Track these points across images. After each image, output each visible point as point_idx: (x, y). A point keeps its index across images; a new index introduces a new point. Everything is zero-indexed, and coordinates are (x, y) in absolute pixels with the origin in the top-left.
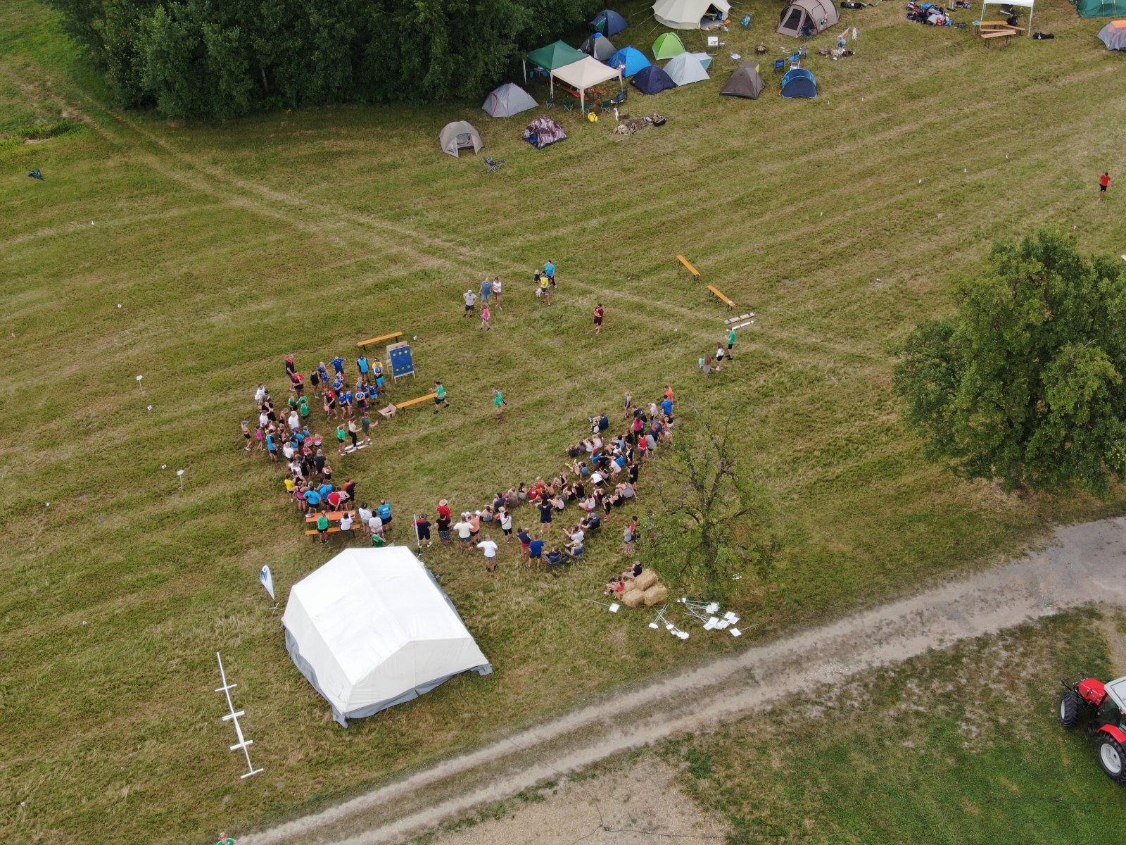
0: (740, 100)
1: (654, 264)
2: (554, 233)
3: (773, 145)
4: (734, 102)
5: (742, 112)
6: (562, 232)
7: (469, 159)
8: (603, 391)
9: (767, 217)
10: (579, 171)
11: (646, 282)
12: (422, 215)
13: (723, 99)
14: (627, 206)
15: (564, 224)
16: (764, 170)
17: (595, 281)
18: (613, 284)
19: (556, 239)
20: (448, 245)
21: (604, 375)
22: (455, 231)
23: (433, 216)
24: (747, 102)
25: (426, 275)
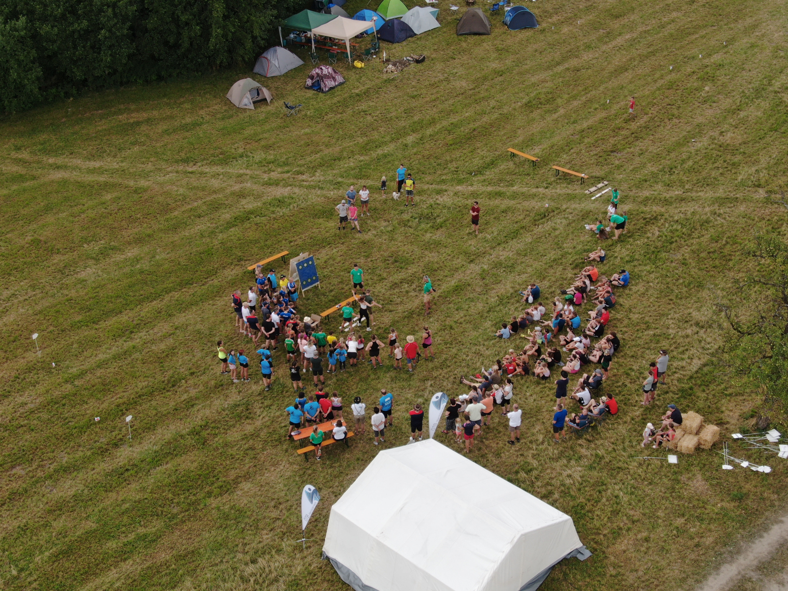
0: (477, 37)
1: (488, 160)
2: (380, 152)
3: (528, 62)
4: (472, 39)
5: (485, 44)
6: (386, 150)
7: (264, 109)
8: (513, 266)
9: (562, 111)
10: (371, 104)
11: (489, 174)
12: (247, 156)
13: (462, 38)
14: (433, 122)
15: (385, 143)
16: (534, 79)
17: (443, 181)
18: (460, 182)
19: (385, 156)
20: (286, 176)
21: (504, 254)
22: (286, 164)
23: (259, 156)
24: (484, 37)
25: (280, 202)
